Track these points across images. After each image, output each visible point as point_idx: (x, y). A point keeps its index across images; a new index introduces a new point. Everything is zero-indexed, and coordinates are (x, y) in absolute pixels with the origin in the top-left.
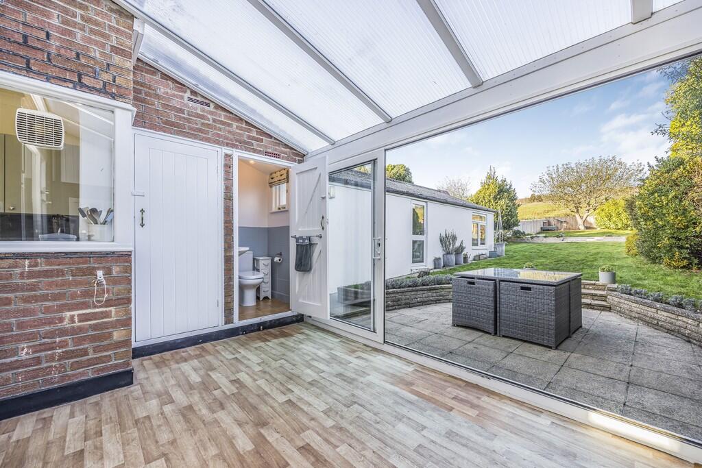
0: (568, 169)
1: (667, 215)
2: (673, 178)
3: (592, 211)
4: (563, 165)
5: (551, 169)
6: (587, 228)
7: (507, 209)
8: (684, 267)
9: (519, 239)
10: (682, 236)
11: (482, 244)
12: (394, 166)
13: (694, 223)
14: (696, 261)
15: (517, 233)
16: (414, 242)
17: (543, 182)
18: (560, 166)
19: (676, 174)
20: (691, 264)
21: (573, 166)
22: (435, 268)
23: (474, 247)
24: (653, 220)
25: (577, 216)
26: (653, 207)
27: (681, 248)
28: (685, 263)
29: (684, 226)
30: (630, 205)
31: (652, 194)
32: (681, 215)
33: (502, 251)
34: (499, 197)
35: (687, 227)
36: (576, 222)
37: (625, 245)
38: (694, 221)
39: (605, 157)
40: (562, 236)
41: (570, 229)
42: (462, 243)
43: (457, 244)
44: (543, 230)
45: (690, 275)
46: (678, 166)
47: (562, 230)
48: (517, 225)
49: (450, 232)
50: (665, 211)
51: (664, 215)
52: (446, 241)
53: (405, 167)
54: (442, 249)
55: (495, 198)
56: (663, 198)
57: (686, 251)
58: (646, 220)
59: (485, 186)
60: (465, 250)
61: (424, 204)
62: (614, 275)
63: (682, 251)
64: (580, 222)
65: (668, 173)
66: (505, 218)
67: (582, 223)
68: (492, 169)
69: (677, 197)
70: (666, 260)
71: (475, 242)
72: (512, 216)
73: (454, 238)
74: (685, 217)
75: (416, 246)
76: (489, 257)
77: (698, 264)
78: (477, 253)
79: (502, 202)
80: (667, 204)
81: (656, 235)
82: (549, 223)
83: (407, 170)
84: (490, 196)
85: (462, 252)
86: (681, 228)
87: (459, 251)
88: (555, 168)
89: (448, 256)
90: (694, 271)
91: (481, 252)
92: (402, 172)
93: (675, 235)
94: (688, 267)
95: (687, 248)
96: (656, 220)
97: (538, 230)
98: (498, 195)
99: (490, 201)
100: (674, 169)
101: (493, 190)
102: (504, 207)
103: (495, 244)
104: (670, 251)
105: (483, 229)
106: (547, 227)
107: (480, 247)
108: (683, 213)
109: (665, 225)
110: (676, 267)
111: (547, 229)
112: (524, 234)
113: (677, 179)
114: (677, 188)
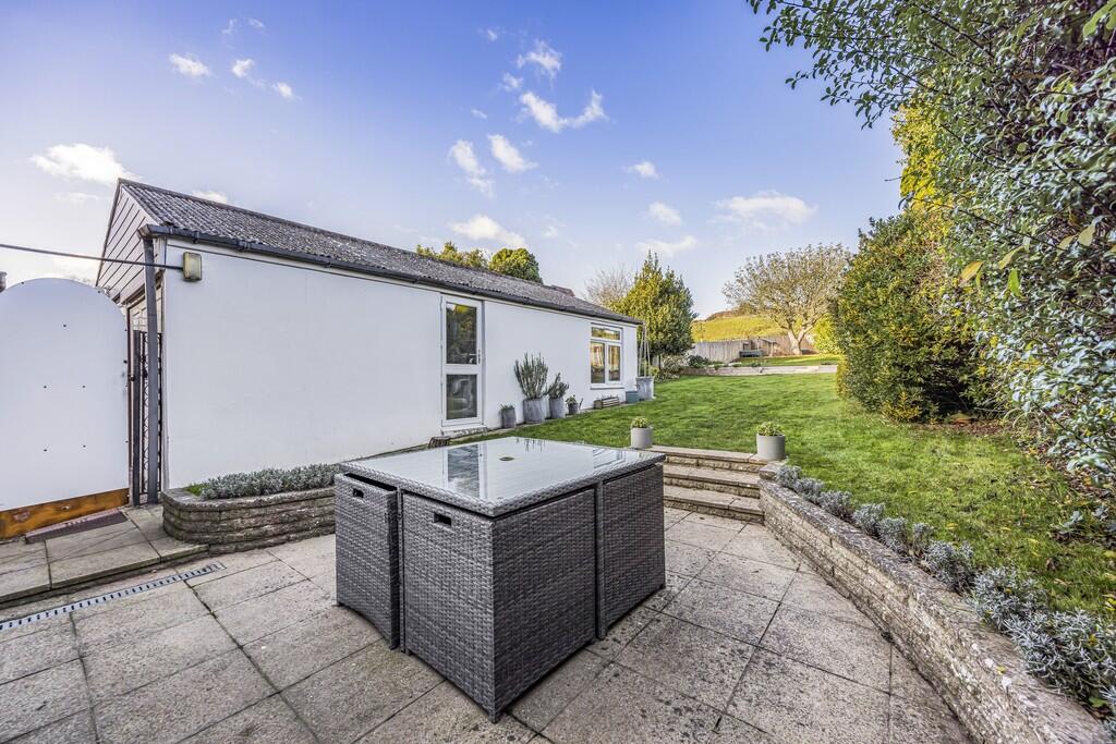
0: (776, 262)
1: (885, 322)
2: (896, 254)
3: (810, 326)
4: (769, 256)
5: (752, 261)
6: (805, 352)
7: (673, 321)
8: (915, 420)
9: (697, 371)
10: (911, 362)
11: (613, 379)
12: (511, 251)
13: (931, 338)
14: (935, 409)
15: (696, 360)
16: (451, 379)
17: (741, 281)
18: (765, 258)
19: (900, 247)
20: (928, 412)
21: (783, 257)
22: (503, 428)
23: (595, 385)
24: (865, 332)
25: (790, 334)
26: (865, 308)
27: (909, 383)
28: (917, 412)
29: (913, 342)
30: (835, 309)
31: (862, 284)
32: (908, 322)
33: (649, 391)
34: (660, 301)
35: (919, 344)
36: (790, 343)
37: (835, 379)
38: (929, 333)
39: (826, 244)
40: (759, 365)
41: (781, 354)
42: (558, 378)
43: (550, 381)
44: (744, 356)
45: (923, 435)
46: (904, 232)
47: (771, 356)
48: (691, 348)
49: (533, 357)
50: (882, 316)
51: (881, 322)
52: (529, 375)
53: (527, 253)
54: (520, 389)
55: (655, 303)
56: (879, 290)
57: (917, 389)
58: (853, 334)
59: (642, 282)
60: (567, 391)
61: (477, 305)
62: (782, 443)
63: (912, 389)
64: (795, 343)
65: (888, 245)
66: (670, 335)
67: (797, 345)
68: (653, 256)
69: (901, 290)
70: (887, 406)
71: (597, 375)
72: (681, 333)
73: (542, 369)
74: (913, 326)
75: (457, 385)
76: (627, 402)
77: (939, 414)
78: (599, 395)
79: (665, 309)
80: (886, 302)
81: (871, 360)
82: (753, 345)
83: (530, 258)
84: (646, 299)
85: (562, 393)
86: (909, 347)
87: (557, 392)
88: (758, 260)
89: (531, 403)
90: (931, 427)
91: (607, 394)
92: (522, 261)
93: (899, 361)
94: (921, 419)
95: (920, 385)
96: (869, 332)
97: (735, 354)
98: (660, 297)
99: (646, 307)
100: (897, 239)
101: (653, 289)
102: (669, 318)
103: (637, 380)
104: (891, 390)
105: (616, 353)
106: (749, 350)
107: (608, 384)
108: (912, 318)
109: (882, 342)
110: (903, 420)
111: (748, 355)
112: (707, 362)
113: (902, 256)
114: (902, 273)
